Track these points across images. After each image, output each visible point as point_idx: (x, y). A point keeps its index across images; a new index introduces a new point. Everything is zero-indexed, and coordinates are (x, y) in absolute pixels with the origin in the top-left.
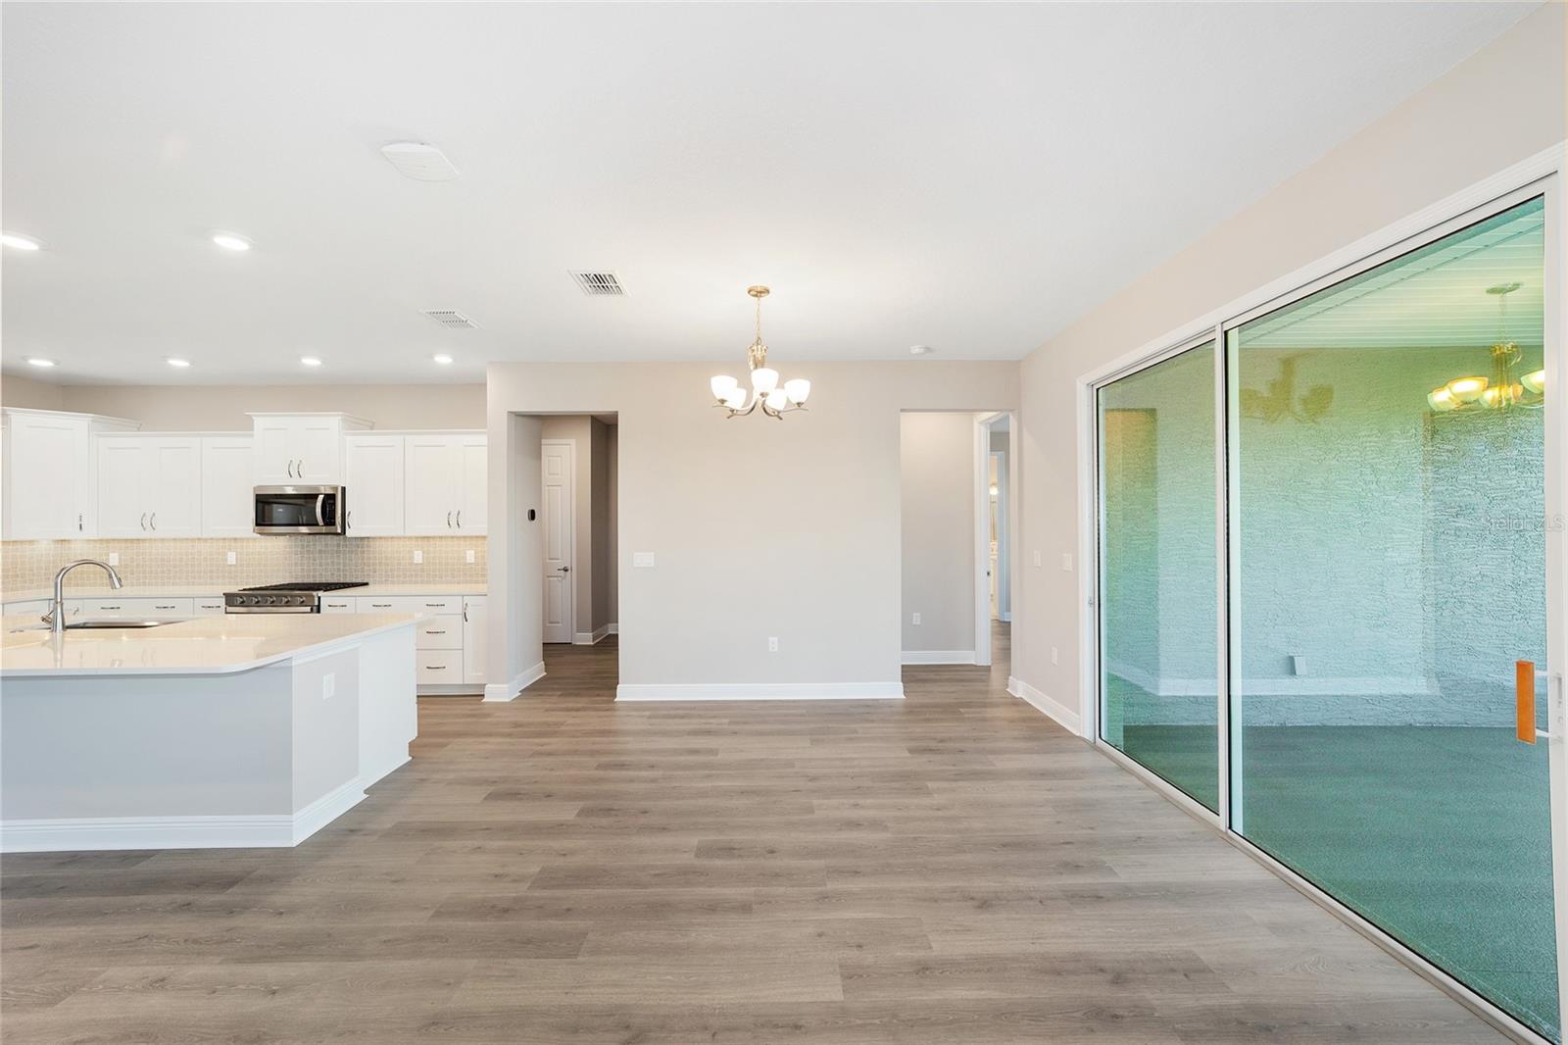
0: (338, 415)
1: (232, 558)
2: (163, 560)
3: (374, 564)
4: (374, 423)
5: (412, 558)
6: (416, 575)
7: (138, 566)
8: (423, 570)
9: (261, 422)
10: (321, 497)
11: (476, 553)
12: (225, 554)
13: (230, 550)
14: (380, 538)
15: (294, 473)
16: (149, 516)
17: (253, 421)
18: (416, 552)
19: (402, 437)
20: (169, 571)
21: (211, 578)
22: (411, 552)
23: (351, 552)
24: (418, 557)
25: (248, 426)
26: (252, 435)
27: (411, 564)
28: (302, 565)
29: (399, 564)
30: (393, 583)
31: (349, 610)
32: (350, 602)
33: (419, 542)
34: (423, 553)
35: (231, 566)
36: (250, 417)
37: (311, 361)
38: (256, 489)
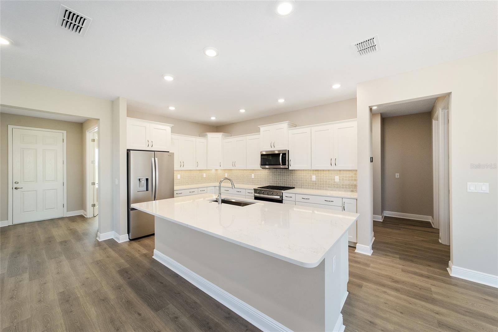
0: (286, 123)
3: (297, 180)
4: (296, 125)
5: (311, 178)
6: (313, 186)
8: (316, 184)
9: (263, 128)
10: (281, 154)
11: (339, 177)
12: (251, 175)
13: (253, 173)
14: (299, 170)
15: (273, 146)
16: (234, 162)
17: (260, 129)
18: (313, 176)
19: (310, 128)
21: (248, 182)
22: (311, 176)
23: (288, 175)
24: (314, 178)
25: (258, 131)
26: (260, 134)
27: (311, 181)
29: (306, 181)
30: (304, 188)
31: (293, 199)
32: (293, 196)
33: (314, 172)
34: (316, 177)
35: (253, 178)
36: (259, 127)
37: (281, 101)
38: (261, 152)
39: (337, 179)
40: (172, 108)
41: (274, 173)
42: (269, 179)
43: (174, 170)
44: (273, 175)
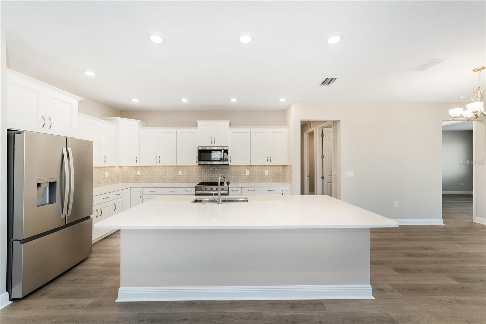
0: (228, 121)
1: (180, 173)
2: (155, 173)
3: (232, 175)
5: (245, 173)
6: (247, 179)
7: (147, 175)
8: (249, 178)
9: (201, 123)
10: (222, 151)
11: (268, 171)
12: (177, 171)
13: (179, 170)
14: (234, 166)
15: (213, 142)
16: (158, 157)
17: (197, 123)
18: (246, 171)
19: (250, 129)
20: (158, 177)
21: (173, 180)
23: (223, 171)
24: (247, 173)
25: (194, 125)
26: (197, 128)
28: (205, 175)
29: (241, 175)
31: (239, 192)
32: (239, 189)
33: (248, 167)
34: (249, 171)
35: (180, 176)
36: (196, 121)
37: (234, 100)
38: (198, 148)
39: (266, 172)
40: (90, 74)
41: (207, 169)
42: (201, 175)
43: (93, 167)
44: (205, 171)
